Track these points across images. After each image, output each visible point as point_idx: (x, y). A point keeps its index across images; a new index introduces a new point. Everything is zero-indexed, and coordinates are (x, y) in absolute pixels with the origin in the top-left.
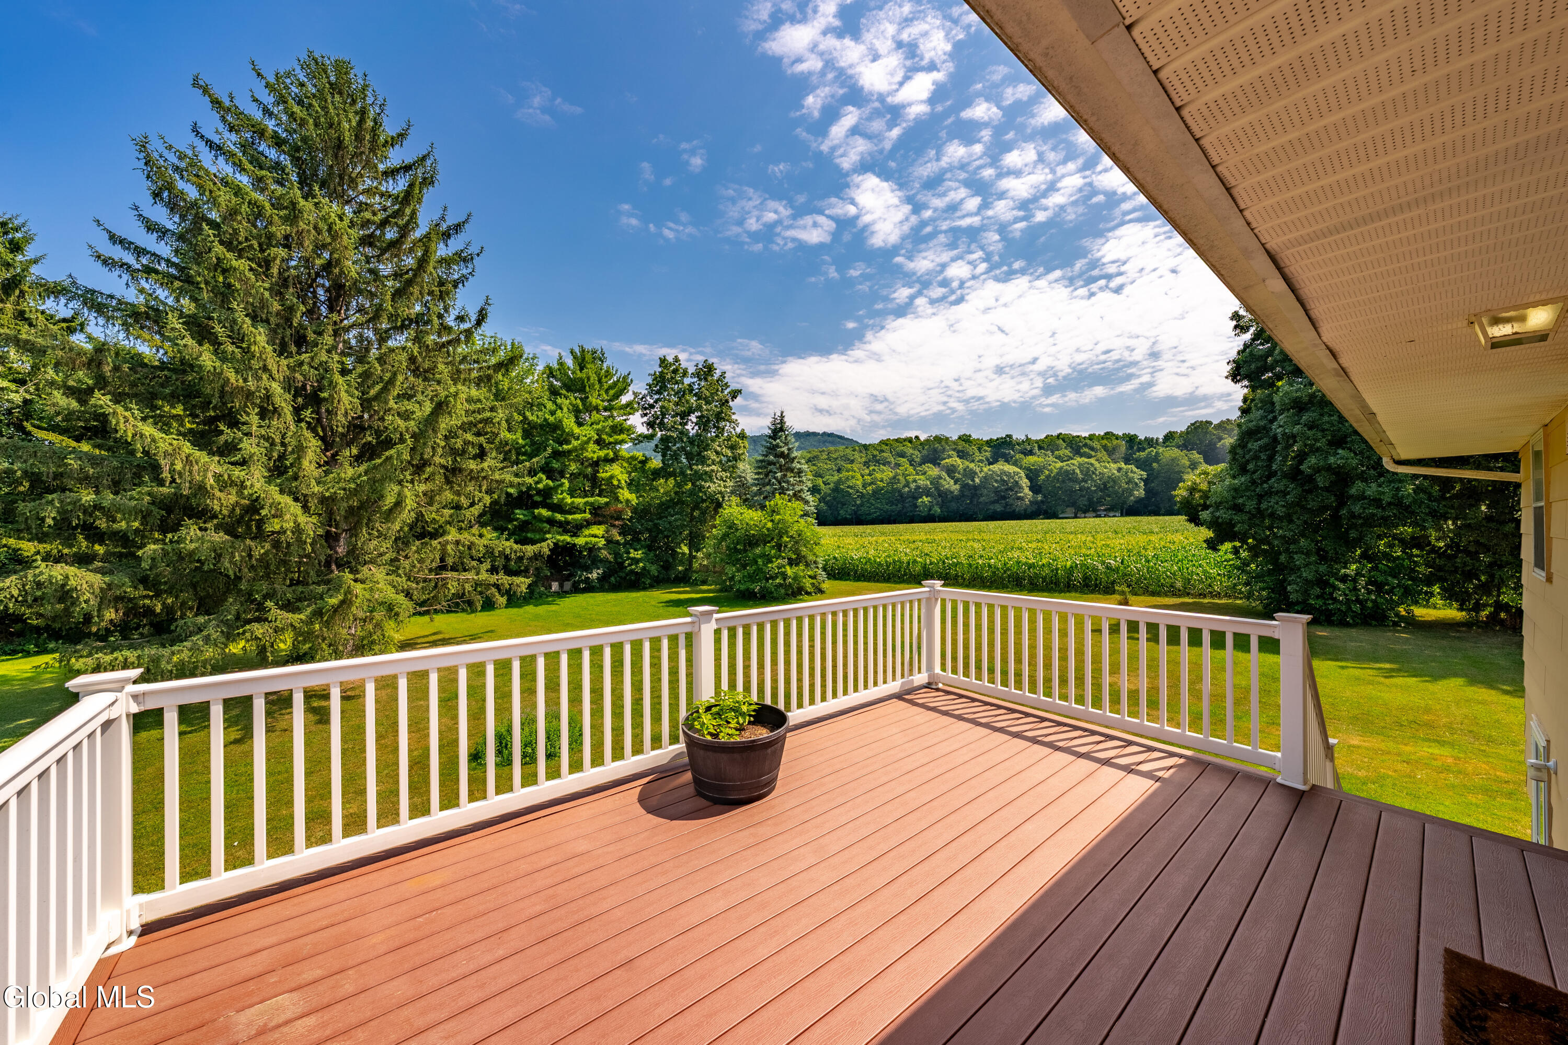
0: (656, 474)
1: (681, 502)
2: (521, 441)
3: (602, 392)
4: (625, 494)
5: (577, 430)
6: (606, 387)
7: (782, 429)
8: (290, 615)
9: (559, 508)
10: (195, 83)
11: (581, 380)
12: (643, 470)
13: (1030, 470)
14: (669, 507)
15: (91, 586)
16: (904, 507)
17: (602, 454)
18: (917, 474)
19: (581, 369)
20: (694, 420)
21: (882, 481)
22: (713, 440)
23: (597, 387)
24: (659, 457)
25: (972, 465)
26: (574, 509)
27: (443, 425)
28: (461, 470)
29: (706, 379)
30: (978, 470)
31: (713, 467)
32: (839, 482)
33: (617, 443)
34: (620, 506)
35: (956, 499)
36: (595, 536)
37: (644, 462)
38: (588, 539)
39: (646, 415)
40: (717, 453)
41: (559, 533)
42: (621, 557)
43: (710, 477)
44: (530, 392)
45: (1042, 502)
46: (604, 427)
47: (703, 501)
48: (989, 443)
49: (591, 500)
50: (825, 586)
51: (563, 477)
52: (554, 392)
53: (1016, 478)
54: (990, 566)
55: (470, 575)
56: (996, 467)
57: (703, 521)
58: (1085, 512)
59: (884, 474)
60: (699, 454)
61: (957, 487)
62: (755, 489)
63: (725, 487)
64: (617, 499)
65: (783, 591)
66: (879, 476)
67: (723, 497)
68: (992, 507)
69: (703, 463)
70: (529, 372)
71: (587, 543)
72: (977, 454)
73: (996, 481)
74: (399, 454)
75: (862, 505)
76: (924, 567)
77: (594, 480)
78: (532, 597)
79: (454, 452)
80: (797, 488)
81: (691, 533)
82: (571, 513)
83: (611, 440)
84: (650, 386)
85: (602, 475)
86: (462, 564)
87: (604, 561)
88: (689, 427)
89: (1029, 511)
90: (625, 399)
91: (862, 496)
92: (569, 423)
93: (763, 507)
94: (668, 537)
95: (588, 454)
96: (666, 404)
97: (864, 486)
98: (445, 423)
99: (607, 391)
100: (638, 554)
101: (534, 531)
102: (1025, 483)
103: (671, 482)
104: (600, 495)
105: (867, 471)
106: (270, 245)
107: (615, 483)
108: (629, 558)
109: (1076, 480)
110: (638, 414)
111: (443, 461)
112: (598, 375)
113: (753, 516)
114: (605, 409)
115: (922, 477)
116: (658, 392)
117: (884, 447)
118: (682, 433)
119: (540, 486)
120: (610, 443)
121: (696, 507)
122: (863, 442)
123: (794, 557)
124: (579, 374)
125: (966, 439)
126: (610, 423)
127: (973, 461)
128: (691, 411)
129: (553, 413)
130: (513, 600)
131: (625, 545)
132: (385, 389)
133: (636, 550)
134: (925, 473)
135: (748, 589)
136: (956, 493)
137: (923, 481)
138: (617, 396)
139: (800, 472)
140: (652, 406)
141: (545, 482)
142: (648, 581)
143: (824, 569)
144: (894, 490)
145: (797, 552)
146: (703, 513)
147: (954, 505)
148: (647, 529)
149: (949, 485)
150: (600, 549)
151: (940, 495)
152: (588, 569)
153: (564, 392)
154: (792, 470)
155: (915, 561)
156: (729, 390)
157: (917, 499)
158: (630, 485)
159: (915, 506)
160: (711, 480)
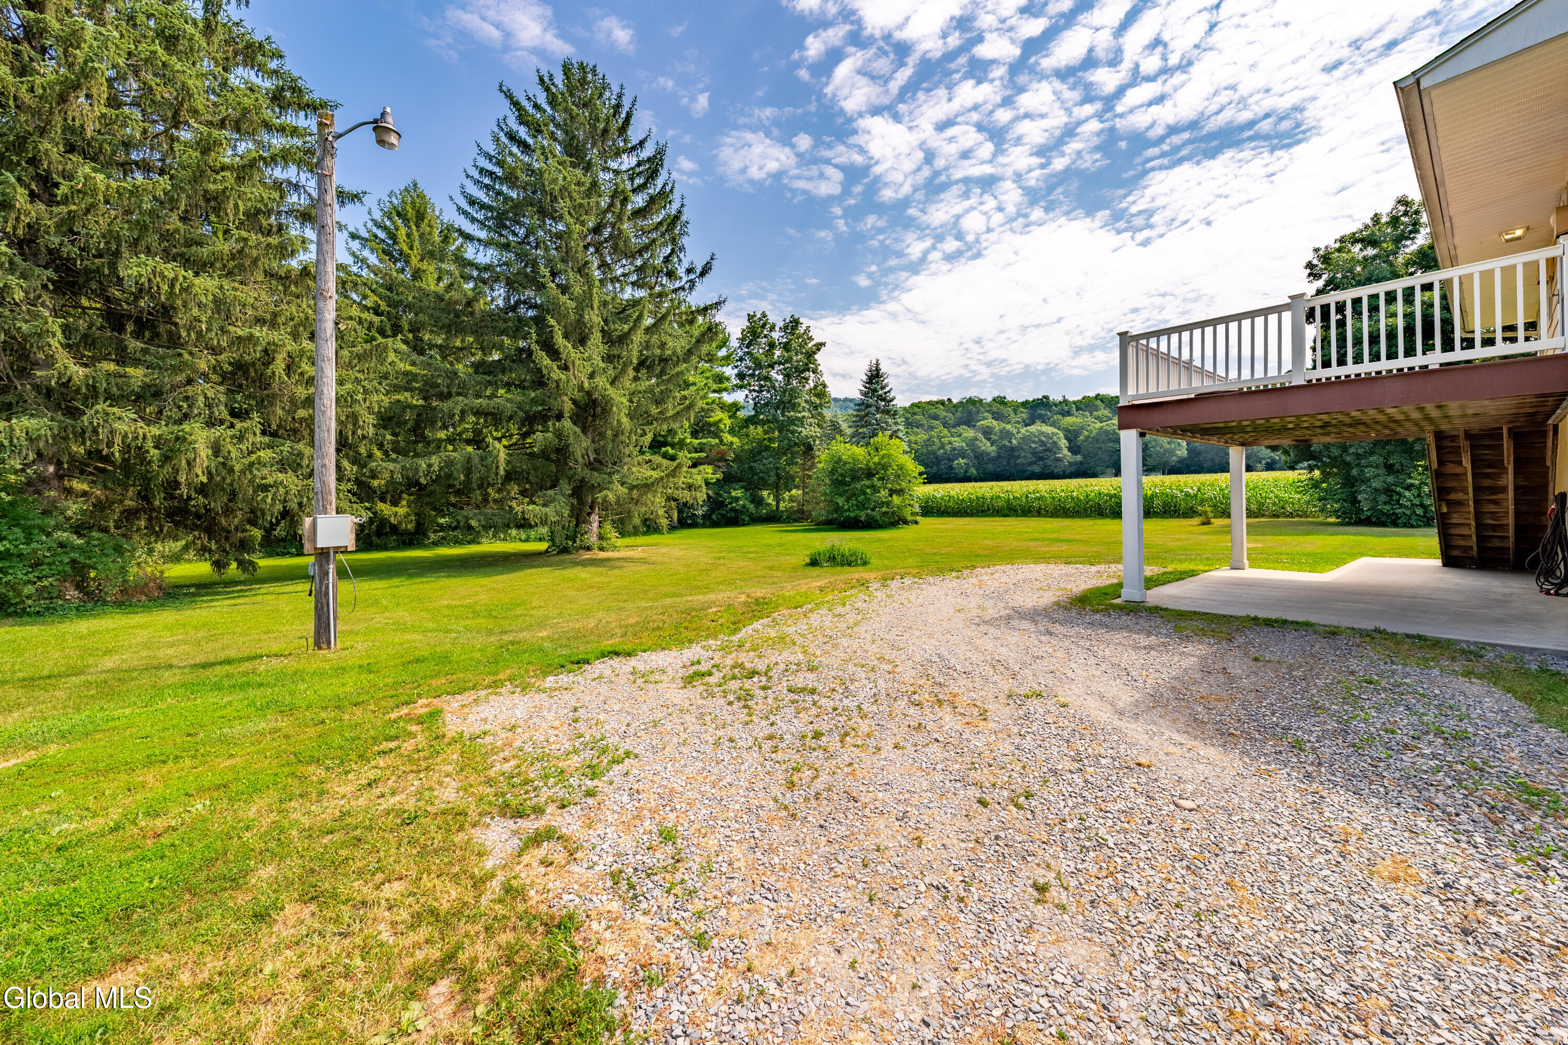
4: (729, 437)
7: (879, 375)
13: (1069, 431)
14: (759, 452)
16: (939, 469)
18: (952, 436)
21: (916, 443)
25: (1008, 427)
29: (793, 333)
30: (1015, 431)
31: (804, 414)
33: (720, 391)
34: (724, 448)
35: (994, 460)
42: (723, 495)
45: (1080, 460)
46: (710, 376)
48: (1025, 404)
50: (920, 520)
53: (1055, 439)
56: (1033, 428)
61: (994, 448)
62: (850, 431)
64: (723, 441)
65: (888, 518)
66: (912, 438)
67: (815, 441)
68: (1030, 469)
69: (794, 410)
72: (1013, 415)
73: (1034, 442)
77: (699, 425)
83: (716, 388)
84: (741, 340)
85: (709, 420)
88: (777, 378)
89: (1068, 472)
93: (867, 444)
96: (757, 355)
100: (738, 493)
102: (1063, 443)
103: (761, 429)
104: (710, 437)
107: (722, 425)
108: (729, 496)
113: (859, 452)
115: (957, 439)
116: (748, 345)
117: (916, 409)
120: (715, 391)
125: (1001, 401)
126: (713, 372)
127: (1009, 423)
128: (779, 363)
133: (736, 489)
134: (960, 435)
135: (855, 517)
136: (993, 454)
137: (958, 443)
142: (746, 518)
144: (928, 452)
147: (990, 467)
149: (986, 446)
151: (976, 457)
154: (888, 412)
156: (813, 343)
157: (952, 461)
158: (732, 431)
159: (951, 468)
160: (803, 426)
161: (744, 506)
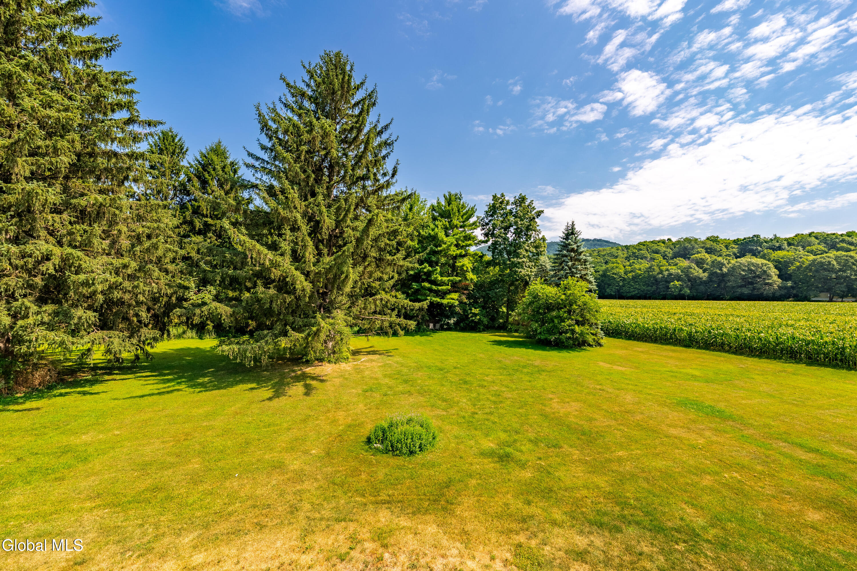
0: (489, 264)
1: (502, 281)
2: (417, 246)
3: (460, 217)
4: (470, 275)
5: (445, 239)
6: (462, 214)
7: (572, 233)
8: (297, 334)
9: (434, 282)
10: (281, 78)
11: (449, 211)
12: (481, 261)
13: (780, 262)
14: (495, 284)
15: (226, 313)
16: (657, 288)
17: (458, 252)
18: (670, 265)
19: (449, 205)
20: (513, 231)
21: (640, 270)
22: (524, 243)
23: (457, 214)
24: (490, 253)
25: (720, 259)
26: (443, 284)
27: (371, 233)
28: (383, 260)
29: (520, 206)
30: (725, 262)
31: (524, 260)
32: (606, 270)
33: (467, 246)
34: (467, 282)
35: (705, 283)
36: (453, 299)
37: (481, 257)
38: (449, 301)
39: (483, 229)
40: (526, 250)
41: (434, 297)
42: (467, 312)
43: (522, 266)
44: (422, 220)
45: (792, 287)
46: (460, 237)
47: (517, 280)
48: (735, 242)
49: (451, 278)
50: (602, 341)
51: (437, 265)
52: (434, 219)
53: (765, 268)
54: (760, 339)
55: (387, 318)
56: (743, 260)
57: (516, 292)
58: (842, 297)
59: (641, 266)
60: (515, 251)
61: (706, 274)
62: (552, 273)
63: (531, 272)
64: (466, 278)
65: (571, 342)
66: (637, 266)
67: (530, 278)
68: (739, 290)
69: (518, 257)
70: (422, 208)
71: (448, 303)
72: (724, 250)
73: (743, 270)
74: (348, 249)
75: (623, 286)
76: (690, 334)
77: (453, 267)
78: (419, 331)
79: (380, 250)
80: (583, 272)
81: (508, 300)
82: (440, 286)
83: (464, 244)
84: (487, 212)
85: (458, 264)
86: (384, 311)
87: (457, 313)
88: (509, 235)
89: (778, 294)
90: (472, 220)
91: (624, 280)
92: (441, 235)
93: (558, 285)
94: (494, 301)
95: (451, 253)
96: (496, 222)
97: (626, 273)
98: (373, 232)
99: (462, 217)
100: (476, 311)
101: (421, 295)
102: (774, 272)
103: (497, 268)
104: (456, 276)
105: (628, 263)
106: (301, 145)
107: (465, 269)
108: (471, 313)
109: (832, 270)
110: (479, 229)
111: (374, 255)
112: (458, 207)
113: (551, 291)
114: (461, 227)
115: (674, 267)
116: (492, 216)
117: (642, 247)
118: (504, 239)
119: (425, 270)
120: (463, 246)
121: (512, 284)
122: (624, 244)
123: (581, 319)
124: (448, 208)
125: (714, 239)
126: (463, 234)
127: (721, 255)
128: (511, 226)
129: (433, 230)
130: (408, 332)
131: (469, 305)
132: (346, 215)
133: (475, 308)
134: (676, 265)
135: (546, 339)
136: (704, 279)
137: (674, 270)
138: (468, 219)
139: (586, 261)
140: (487, 224)
141: (427, 268)
142: (482, 327)
143: (602, 329)
144: (650, 276)
145: (582, 316)
146: (517, 288)
147: (702, 288)
148: (482, 296)
149: (697, 272)
150: (455, 306)
151: (689, 280)
152: (449, 318)
153: (439, 218)
154: (579, 260)
155: (682, 329)
156: (535, 211)
157: (669, 282)
158: (474, 270)
159: (668, 288)
160: (522, 268)
161: (480, 319)
